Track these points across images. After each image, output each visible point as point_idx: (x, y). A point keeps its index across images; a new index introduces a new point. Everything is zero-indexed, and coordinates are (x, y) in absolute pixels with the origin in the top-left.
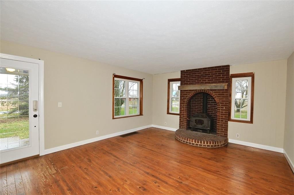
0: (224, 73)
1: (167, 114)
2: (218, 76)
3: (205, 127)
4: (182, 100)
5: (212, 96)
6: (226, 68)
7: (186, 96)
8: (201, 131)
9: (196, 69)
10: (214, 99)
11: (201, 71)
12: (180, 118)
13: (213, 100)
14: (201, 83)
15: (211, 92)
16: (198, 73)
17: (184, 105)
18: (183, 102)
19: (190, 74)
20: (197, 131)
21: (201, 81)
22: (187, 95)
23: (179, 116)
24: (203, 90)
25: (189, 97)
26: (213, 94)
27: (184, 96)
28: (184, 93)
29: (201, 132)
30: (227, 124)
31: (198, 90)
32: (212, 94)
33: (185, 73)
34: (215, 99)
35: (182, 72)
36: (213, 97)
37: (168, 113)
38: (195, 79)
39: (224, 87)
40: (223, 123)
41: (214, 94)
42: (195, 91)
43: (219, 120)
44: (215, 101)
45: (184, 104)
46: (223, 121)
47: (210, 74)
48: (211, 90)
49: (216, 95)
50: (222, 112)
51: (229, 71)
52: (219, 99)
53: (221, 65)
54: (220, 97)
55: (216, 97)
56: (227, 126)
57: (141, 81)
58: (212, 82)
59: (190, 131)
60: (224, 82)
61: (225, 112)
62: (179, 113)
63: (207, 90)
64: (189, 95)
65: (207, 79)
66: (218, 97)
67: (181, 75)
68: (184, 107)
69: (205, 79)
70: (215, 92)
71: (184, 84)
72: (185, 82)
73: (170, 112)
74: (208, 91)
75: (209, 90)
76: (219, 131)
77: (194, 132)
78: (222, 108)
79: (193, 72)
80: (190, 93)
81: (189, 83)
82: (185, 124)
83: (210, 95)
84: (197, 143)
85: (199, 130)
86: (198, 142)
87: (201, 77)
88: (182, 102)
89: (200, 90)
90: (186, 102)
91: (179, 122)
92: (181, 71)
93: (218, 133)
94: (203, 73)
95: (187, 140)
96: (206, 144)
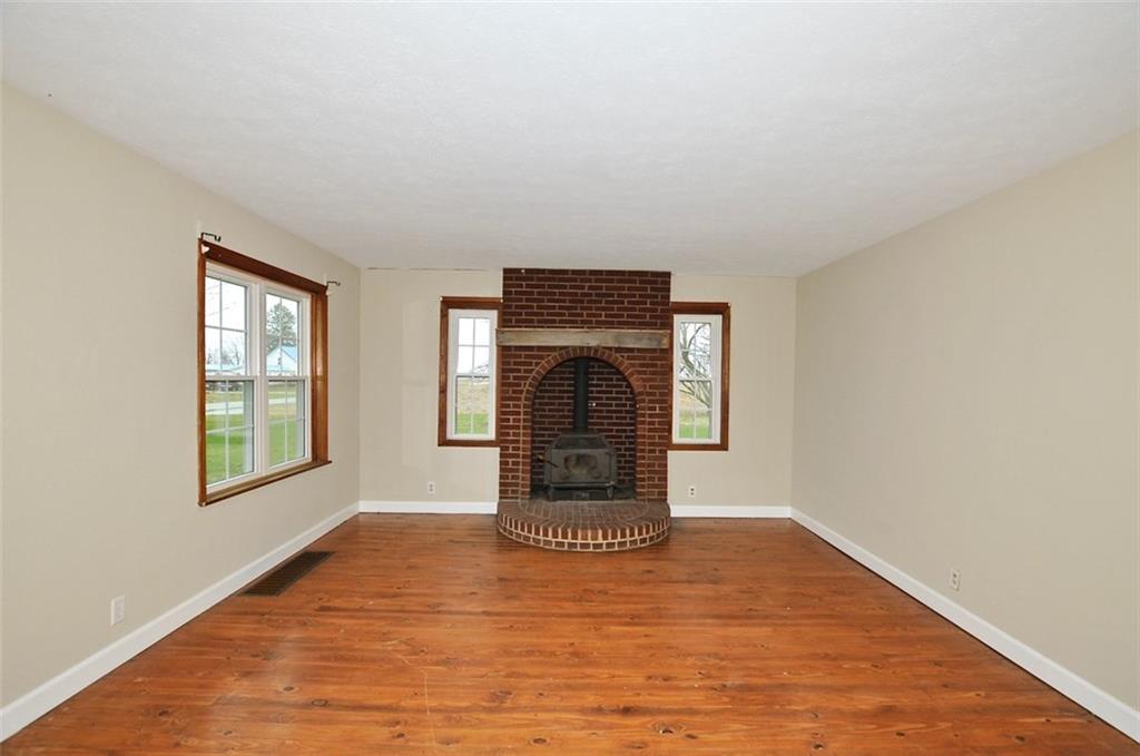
0: (656, 297)
1: (439, 445)
2: (638, 303)
3: (602, 479)
4: (510, 385)
5: (622, 369)
6: (661, 280)
7: (526, 371)
8: (583, 495)
9: (565, 272)
10: (625, 379)
11: (582, 280)
12: (502, 456)
13: (625, 383)
14: (582, 322)
15: (618, 355)
16: (571, 287)
17: (518, 406)
18: (514, 392)
19: (543, 286)
20: (571, 499)
21: (582, 315)
22: (531, 364)
23: (497, 450)
24: (590, 348)
25: (538, 373)
26: (625, 364)
27: (519, 371)
28: (516, 356)
29: (584, 499)
30: (666, 458)
31: (574, 348)
32: (622, 363)
33: (523, 279)
34: (631, 380)
35: (510, 275)
36: (623, 374)
37: (444, 441)
38: (560, 308)
39: (660, 343)
40: (656, 458)
41: (627, 362)
42: (563, 351)
43: (643, 451)
44: (629, 386)
45: (519, 399)
46: (654, 451)
47: (612, 295)
48: (619, 350)
49: (633, 365)
50: (650, 423)
51: (668, 290)
52: (644, 380)
53: (623, 269)
54: (645, 373)
55: (632, 374)
56: (666, 466)
57: (317, 292)
58: (619, 323)
59: (543, 504)
60: (656, 324)
61: (659, 423)
62: (491, 435)
63: (606, 348)
64: (537, 364)
65: (604, 309)
66: (639, 373)
67: (505, 285)
68: (518, 414)
69: (597, 309)
70: (628, 358)
71: (517, 321)
72: (521, 314)
73: (451, 435)
74: (607, 351)
75: (610, 349)
76: (643, 487)
77: (559, 502)
78: (650, 409)
79: (554, 279)
80: (542, 357)
81: (539, 321)
82: (523, 477)
83: (614, 368)
84: (560, 539)
85: (579, 493)
86: (565, 536)
87: (582, 302)
88: (511, 394)
89: (582, 348)
90: (528, 391)
91: (498, 473)
92: (506, 271)
93: (641, 494)
94: (590, 288)
95: (575, 536)
96: (636, 536)
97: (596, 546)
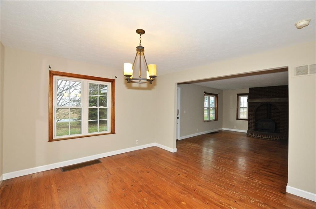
0: (285, 91)
2: (281, 92)
4: (250, 109)
5: (276, 106)
6: (287, 87)
12: (249, 122)
16: (264, 90)
19: (258, 91)
23: (248, 121)
25: (256, 107)
27: (252, 107)
28: (252, 104)
29: (267, 132)
31: (265, 102)
33: (253, 90)
37: (237, 119)
38: (261, 94)
42: (262, 103)
45: (252, 112)
52: (282, 108)
55: (279, 107)
58: (276, 97)
60: (285, 96)
62: (247, 118)
65: (272, 94)
67: (249, 91)
68: (252, 115)
70: (278, 104)
72: (253, 96)
74: (272, 103)
77: (261, 132)
79: (260, 89)
80: (257, 104)
81: (257, 97)
82: (253, 127)
87: (267, 93)
90: (254, 110)
91: (248, 125)
92: (250, 88)
93: (281, 132)
94: (268, 90)
95: (260, 136)
96: (274, 138)
97: (264, 138)
